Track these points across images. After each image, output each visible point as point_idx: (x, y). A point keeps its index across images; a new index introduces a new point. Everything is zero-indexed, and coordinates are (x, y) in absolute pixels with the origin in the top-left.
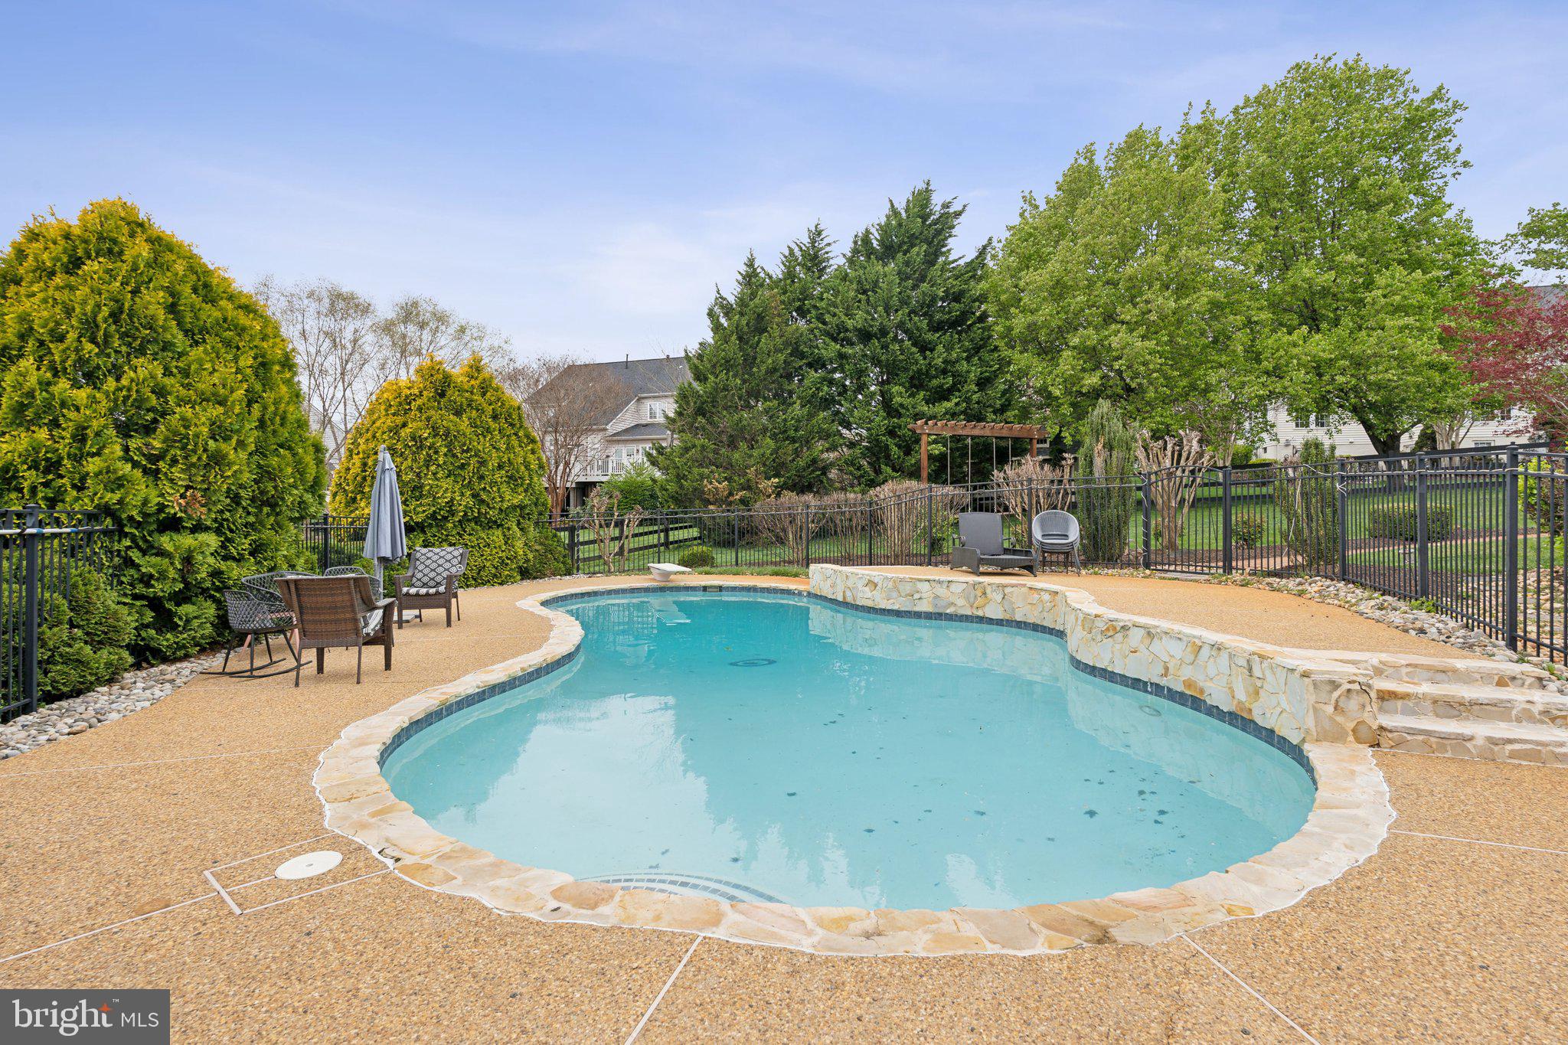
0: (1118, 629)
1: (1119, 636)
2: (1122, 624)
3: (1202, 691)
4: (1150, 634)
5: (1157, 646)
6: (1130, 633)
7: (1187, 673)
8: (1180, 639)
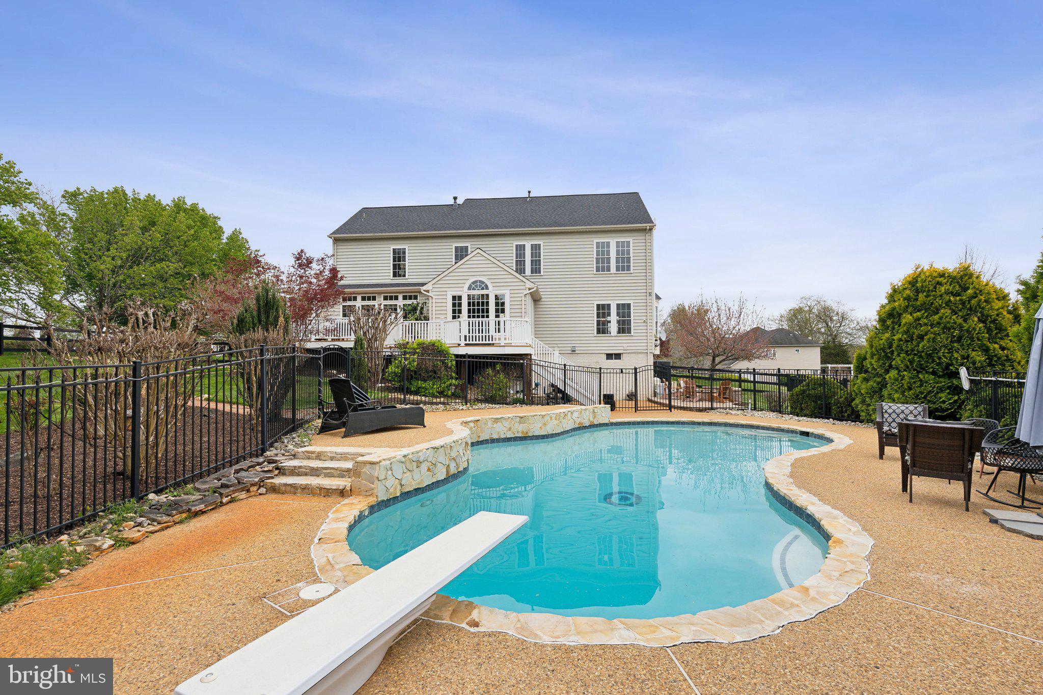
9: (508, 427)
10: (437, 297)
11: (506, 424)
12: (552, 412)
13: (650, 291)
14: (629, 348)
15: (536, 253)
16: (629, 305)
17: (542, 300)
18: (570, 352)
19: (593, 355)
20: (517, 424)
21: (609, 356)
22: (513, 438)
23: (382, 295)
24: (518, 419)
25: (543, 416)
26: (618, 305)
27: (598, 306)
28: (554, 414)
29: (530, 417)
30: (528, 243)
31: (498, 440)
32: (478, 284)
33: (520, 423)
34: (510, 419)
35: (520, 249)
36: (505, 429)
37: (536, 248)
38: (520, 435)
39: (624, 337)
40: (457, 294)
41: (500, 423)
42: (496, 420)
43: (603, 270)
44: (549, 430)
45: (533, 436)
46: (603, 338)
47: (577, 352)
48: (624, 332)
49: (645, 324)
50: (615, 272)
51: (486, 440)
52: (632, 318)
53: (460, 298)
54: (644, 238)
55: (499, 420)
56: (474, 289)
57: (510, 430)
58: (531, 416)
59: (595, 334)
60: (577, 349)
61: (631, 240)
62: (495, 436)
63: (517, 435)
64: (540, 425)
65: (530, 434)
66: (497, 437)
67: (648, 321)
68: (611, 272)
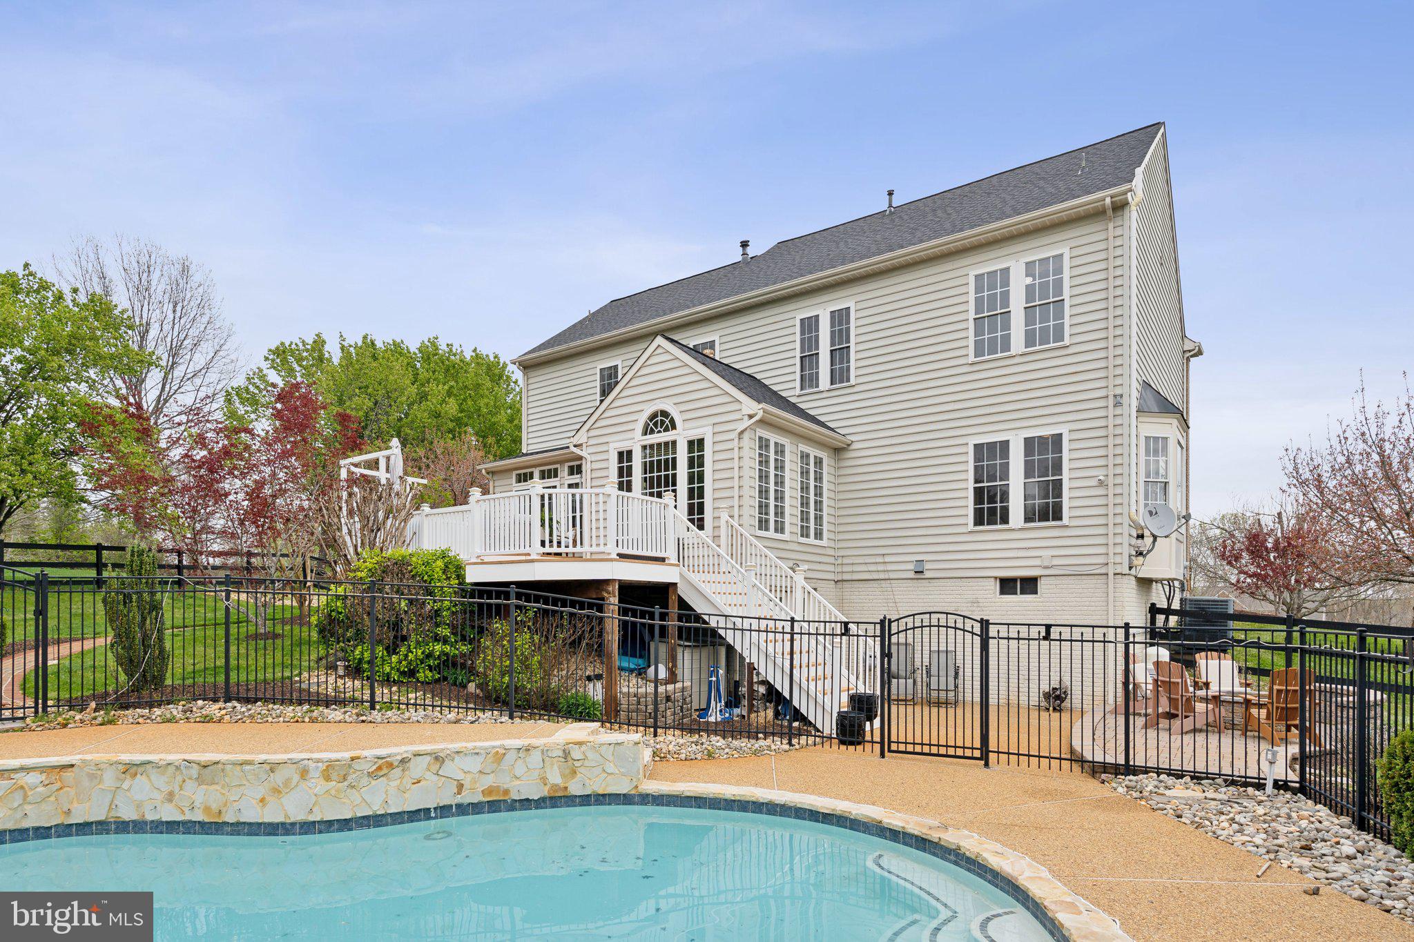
0: (396, 764)
1: (397, 772)
2: (399, 758)
3: (506, 792)
4: (438, 759)
5: (450, 769)
6: (411, 764)
7: (488, 781)
8: (477, 754)
9: (166, 789)
10: (594, 458)
11: (161, 781)
12: (316, 756)
13: (1118, 391)
14: (1056, 562)
15: (841, 331)
16: (1058, 438)
17: (854, 446)
18: (912, 575)
19: (972, 583)
20: (190, 785)
21: (1007, 585)
22: (184, 823)
23: (567, 465)
24: (195, 771)
25: (273, 767)
26: (1029, 442)
27: (978, 448)
28: (318, 761)
29: (228, 767)
30: (823, 309)
31: (138, 826)
32: (659, 418)
33: (200, 780)
34: (171, 769)
35: (810, 325)
36: (156, 795)
37: (840, 319)
38: (199, 816)
39: (1045, 531)
40: (624, 446)
41: (144, 778)
42: (131, 769)
43: (993, 351)
44: (292, 809)
45: (238, 824)
46: (991, 534)
47: (928, 574)
48: (1044, 517)
49: (1101, 491)
50: (1023, 350)
51: (99, 823)
52: (1065, 476)
53: (630, 453)
54: (1102, 236)
55: (141, 769)
56: (652, 432)
57: (170, 801)
58: (234, 764)
59: (971, 527)
60: (927, 566)
61: (1065, 250)
62: (128, 814)
63: (188, 816)
64: (261, 791)
65: (230, 818)
66: (134, 817)
67: (1111, 481)
68: (1013, 352)
